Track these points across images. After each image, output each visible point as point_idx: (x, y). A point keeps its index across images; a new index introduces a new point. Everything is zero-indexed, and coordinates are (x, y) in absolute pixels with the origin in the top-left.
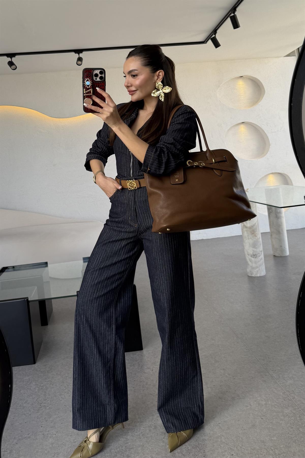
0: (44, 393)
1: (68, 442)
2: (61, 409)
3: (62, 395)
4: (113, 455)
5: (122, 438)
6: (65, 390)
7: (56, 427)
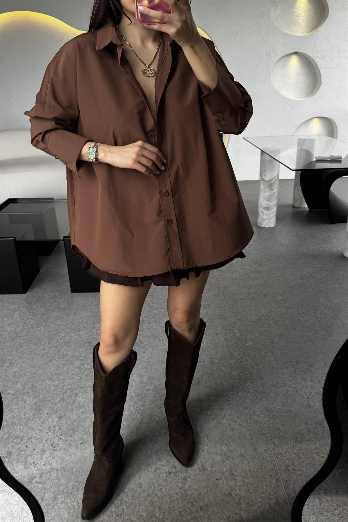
0: (24, 323)
1: (29, 373)
2: (33, 341)
3: (39, 328)
4: (64, 391)
5: (77, 376)
6: (43, 323)
7: (23, 357)
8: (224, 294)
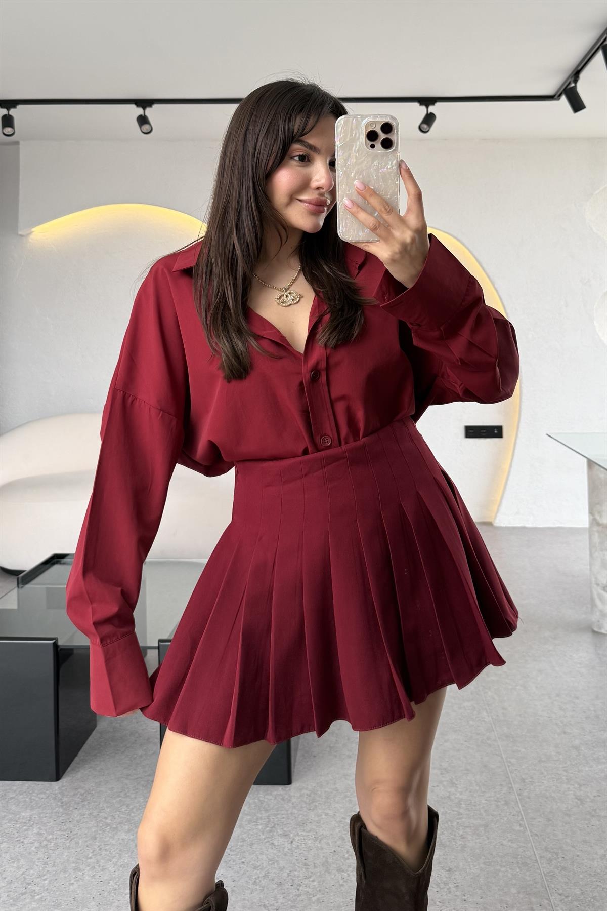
8: (520, 797)
